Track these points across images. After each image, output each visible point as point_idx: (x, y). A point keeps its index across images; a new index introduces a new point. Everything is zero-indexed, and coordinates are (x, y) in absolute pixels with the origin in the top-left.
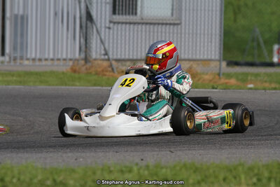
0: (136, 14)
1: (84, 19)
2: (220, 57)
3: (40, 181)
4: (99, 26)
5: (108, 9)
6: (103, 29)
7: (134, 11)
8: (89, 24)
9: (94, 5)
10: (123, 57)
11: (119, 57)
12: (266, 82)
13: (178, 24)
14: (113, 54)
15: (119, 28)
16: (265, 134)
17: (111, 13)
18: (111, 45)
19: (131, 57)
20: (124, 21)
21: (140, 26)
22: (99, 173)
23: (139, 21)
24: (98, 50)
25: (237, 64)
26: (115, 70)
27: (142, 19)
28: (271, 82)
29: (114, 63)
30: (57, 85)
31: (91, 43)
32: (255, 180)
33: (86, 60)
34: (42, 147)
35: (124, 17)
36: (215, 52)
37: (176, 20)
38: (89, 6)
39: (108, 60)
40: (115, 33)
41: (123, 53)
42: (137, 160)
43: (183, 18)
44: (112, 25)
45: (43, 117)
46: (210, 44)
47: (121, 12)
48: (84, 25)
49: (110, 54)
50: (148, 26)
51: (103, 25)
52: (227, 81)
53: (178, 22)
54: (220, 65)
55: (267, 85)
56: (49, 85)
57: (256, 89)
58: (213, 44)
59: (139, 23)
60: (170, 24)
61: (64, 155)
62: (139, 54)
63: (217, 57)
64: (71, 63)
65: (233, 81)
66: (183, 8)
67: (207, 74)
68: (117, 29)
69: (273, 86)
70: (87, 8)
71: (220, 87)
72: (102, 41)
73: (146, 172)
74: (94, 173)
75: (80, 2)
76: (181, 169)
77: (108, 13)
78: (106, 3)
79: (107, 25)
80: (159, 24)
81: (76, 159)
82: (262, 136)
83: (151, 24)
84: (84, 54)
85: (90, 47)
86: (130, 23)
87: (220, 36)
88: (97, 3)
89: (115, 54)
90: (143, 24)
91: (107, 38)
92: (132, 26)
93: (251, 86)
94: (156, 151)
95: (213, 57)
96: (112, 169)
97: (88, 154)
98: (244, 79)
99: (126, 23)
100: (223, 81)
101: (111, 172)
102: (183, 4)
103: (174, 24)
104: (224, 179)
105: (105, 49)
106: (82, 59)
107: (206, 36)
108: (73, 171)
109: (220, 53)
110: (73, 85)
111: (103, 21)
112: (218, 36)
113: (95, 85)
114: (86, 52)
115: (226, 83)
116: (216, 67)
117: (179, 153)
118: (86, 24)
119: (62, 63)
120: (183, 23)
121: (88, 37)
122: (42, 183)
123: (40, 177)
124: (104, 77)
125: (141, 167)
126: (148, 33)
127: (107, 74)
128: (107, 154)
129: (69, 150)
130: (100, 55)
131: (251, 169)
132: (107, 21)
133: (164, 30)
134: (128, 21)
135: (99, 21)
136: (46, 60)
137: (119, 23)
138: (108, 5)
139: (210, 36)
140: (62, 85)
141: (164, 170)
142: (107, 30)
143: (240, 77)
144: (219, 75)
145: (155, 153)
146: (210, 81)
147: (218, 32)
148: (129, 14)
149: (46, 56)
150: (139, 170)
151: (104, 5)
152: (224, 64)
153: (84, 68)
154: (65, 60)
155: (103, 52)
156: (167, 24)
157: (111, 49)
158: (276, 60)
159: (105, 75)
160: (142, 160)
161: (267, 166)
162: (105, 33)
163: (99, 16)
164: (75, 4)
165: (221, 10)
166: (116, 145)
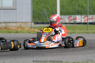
13: (15, 9)
21: (1, 10)
25: (38, 23)
27: (2, 8)
46: (27, 16)
50: (4, 10)
52: (34, 30)
53: (15, 8)
58: (29, 16)
60: (13, 9)
65: (36, 30)
66: (17, 3)
67: (27, 27)
80: (8, 9)
95: (29, 21)
109: (31, 20)
112: (30, 14)
116: (30, 25)
120: (17, 9)
126: (4, 13)
139: (27, 13)
143: (39, 28)
144: (31, 28)
146: (28, 30)
147: (30, 12)
152: (33, 23)
156: (11, 9)
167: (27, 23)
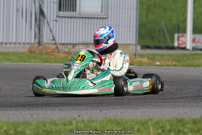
0: (76, 11)
1: (38, 14)
2: (136, 42)
3: (5, 131)
4: (48, 19)
5: (55, 7)
6: (52, 22)
7: (74, 9)
8: (42, 18)
9: (46, 4)
10: (66, 42)
11: (63, 42)
12: (169, 60)
13: (106, 18)
14: (59, 40)
15: (64, 21)
16: (168, 98)
17: (58, 10)
18: (57, 33)
19: (72, 42)
20: (67, 16)
21: (78, 19)
22: (48, 125)
23: (78, 16)
24: (48, 37)
25: (148, 47)
26: (60, 52)
27: (80, 14)
28: (172, 61)
29: (59, 46)
30: (18, 62)
31: (43, 32)
32: (160, 131)
33: (39, 43)
34: (7, 106)
35: (67, 13)
36: (132, 39)
37: (104, 15)
38: (42, 5)
39: (55, 44)
40: (61, 24)
41: (66, 39)
42: (76, 116)
43: (110, 14)
44: (58, 19)
45: (8, 85)
46: (128, 33)
47: (64, 9)
48: (38, 18)
49: (57, 39)
50: (84, 20)
51: (52, 19)
52: (141, 59)
54: (136, 48)
55: (170, 63)
56: (12, 62)
57: (161, 66)
58: (131, 33)
59: (78, 18)
60: (100, 18)
61: (23, 112)
62: (78, 39)
63: (134, 42)
64: (28, 46)
65: (145, 60)
66: (110, 7)
68: (62, 22)
69: (174, 63)
70: (40, 6)
71: (136, 64)
72: (51, 30)
73: (82, 125)
74: (44, 125)
75: (35, 2)
76: (107, 123)
77: (55, 10)
78: (54, 3)
79: (55, 19)
80: (92, 18)
81: (31, 115)
82: (166, 99)
83: (86, 18)
84: (38, 39)
85: (43, 35)
86: (71, 17)
87: (136, 27)
88: (47, 2)
89: (60, 39)
90: (81, 18)
91: (55, 28)
92: (72, 19)
93: (158, 63)
94: (89, 110)
95: (131, 42)
96: (57, 122)
97: (40, 112)
98: (153, 58)
99: (69, 17)
100: (138, 59)
101: (56, 125)
102: (110, 4)
103: (103, 18)
104: (138, 130)
105: (53, 36)
106: (36, 44)
107: (126, 27)
108: (29, 124)
109: (136, 39)
110: (30, 62)
111: (52, 16)
112: (134, 27)
113: (46, 62)
114: (39, 38)
115: (140, 61)
116: (133, 50)
117: (106, 111)
118: (40, 18)
119: (22, 46)
120: (110, 17)
121: (41, 27)
122: (6, 132)
123: (5, 128)
124: (52, 56)
125: (78, 121)
126: (84, 25)
127: (54, 54)
128: (54, 112)
129: (26, 109)
130: (50, 40)
131: (157, 123)
132: (55, 16)
133: (95, 23)
134: (70, 16)
135: (49, 15)
136: (10, 43)
137: (63, 17)
138: (55, 4)
139: (129, 27)
140: (22, 62)
141: (95, 124)
142: (55, 22)
143: (150, 57)
144: (135, 55)
145: (88, 111)
147: (134, 24)
148: (70, 11)
149: (11, 41)
150: (77, 123)
151: (52, 4)
152: (139, 47)
153: (38, 50)
154: (24, 44)
155: (52, 38)
156: (98, 18)
157: (57, 36)
158: (176, 45)
159: (53, 55)
160: (79, 116)
161: (169, 121)
162: (53, 25)
163: (49, 13)
164: (32, 3)
165: (137, 9)
166: (60, 105)
167: (128, 47)
